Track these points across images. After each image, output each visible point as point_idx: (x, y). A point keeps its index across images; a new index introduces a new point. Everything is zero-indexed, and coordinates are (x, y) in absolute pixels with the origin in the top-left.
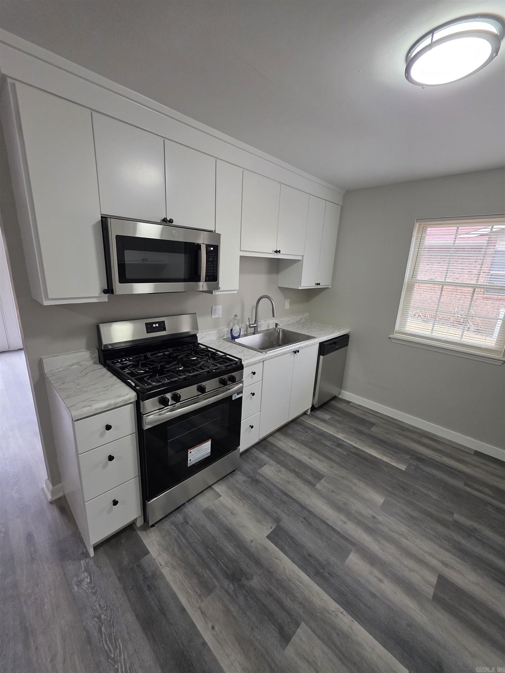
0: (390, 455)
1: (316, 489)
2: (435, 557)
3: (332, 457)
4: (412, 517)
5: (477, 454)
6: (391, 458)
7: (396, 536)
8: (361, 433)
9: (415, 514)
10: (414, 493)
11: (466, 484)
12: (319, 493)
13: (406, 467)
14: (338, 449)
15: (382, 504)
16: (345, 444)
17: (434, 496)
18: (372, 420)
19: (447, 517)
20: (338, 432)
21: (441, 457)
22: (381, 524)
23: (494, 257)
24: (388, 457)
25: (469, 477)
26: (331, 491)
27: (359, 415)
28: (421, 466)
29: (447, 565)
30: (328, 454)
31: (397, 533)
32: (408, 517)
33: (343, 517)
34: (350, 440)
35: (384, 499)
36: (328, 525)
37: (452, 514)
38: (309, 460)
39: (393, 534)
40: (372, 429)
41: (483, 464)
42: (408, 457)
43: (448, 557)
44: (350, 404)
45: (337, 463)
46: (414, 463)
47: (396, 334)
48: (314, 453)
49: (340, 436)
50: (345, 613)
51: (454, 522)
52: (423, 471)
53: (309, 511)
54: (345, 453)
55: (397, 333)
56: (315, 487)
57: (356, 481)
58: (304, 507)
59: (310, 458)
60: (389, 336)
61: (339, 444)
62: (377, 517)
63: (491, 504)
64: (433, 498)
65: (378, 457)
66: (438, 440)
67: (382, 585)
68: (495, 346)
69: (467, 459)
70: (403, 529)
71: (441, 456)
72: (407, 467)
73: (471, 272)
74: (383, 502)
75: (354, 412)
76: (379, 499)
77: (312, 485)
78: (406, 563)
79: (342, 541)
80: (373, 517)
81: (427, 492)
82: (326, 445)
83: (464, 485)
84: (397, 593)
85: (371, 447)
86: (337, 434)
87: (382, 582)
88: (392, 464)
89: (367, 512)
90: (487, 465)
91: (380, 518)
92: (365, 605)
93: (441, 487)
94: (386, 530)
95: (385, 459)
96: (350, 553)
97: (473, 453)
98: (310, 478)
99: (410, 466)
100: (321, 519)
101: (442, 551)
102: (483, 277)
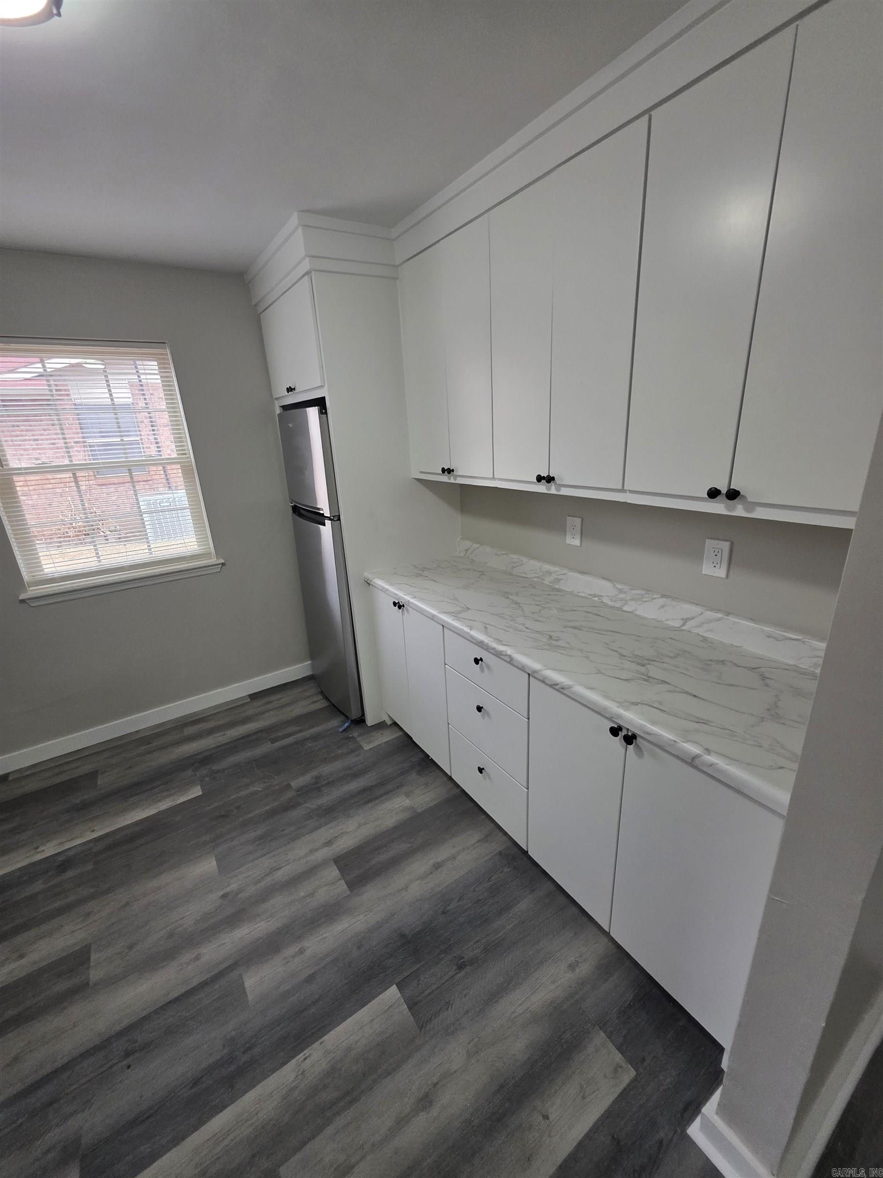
0: (165, 793)
1: (96, 984)
2: (317, 850)
3: (72, 898)
4: (260, 838)
5: (254, 697)
6: (171, 795)
7: (268, 881)
8: (84, 807)
9: (260, 831)
10: (238, 808)
11: (273, 741)
12: (113, 982)
13: (199, 787)
14: (70, 874)
15: (219, 866)
16: (71, 853)
17: (258, 787)
18: (86, 768)
19: (290, 794)
20: (37, 848)
21: (224, 735)
22: (241, 892)
23: (78, 415)
24: (164, 798)
25: (267, 730)
26: (127, 951)
27: (49, 783)
28: (215, 767)
29: (330, 841)
30: (57, 904)
31: (265, 876)
32: (257, 843)
33: (187, 956)
34: (76, 838)
35: (214, 857)
36: (177, 1000)
37: (288, 786)
38: (23, 962)
39: (262, 884)
40: (99, 783)
41: (267, 703)
42: (189, 772)
43: (324, 834)
44: (10, 778)
45: (92, 897)
46: (204, 771)
47: (31, 589)
48: (19, 939)
49: (49, 849)
50: (307, 1052)
51: (298, 791)
52: (223, 771)
53: (120, 1034)
54: (90, 867)
55: (31, 587)
56: (91, 983)
57: (154, 883)
58: (104, 1044)
59: (22, 956)
60: (21, 598)
61: (62, 864)
62: (228, 889)
63: (306, 739)
64: (260, 791)
65: (151, 814)
66: (204, 716)
67: (308, 953)
68: (199, 548)
69: (250, 712)
70: (266, 863)
71: (223, 733)
72: (201, 786)
73: (54, 444)
74: (215, 864)
75: (32, 786)
76: (208, 866)
77: (82, 990)
78: (302, 894)
79: (217, 986)
80: (224, 896)
81: (248, 791)
82: (33, 897)
83: (272, 744)
84: (324, 936)
85: (125, 810)
86: (38, 853)
87: (305, 950)
88: (178, 803)
89: (209, 902)
90: (270, 702)
91: (234, 886)
92: (314, 1003)
93: (256, 770)
94: (252, 890)
95: (164, 805)
96: (243, 981)
97: (249, 700)
98: (62, 986)
99: (203, 780)
100: (156, 1012)
101: (315, 835)
102: (81, 451)
